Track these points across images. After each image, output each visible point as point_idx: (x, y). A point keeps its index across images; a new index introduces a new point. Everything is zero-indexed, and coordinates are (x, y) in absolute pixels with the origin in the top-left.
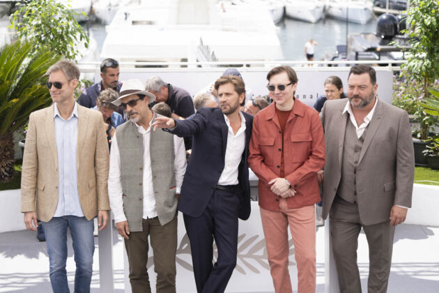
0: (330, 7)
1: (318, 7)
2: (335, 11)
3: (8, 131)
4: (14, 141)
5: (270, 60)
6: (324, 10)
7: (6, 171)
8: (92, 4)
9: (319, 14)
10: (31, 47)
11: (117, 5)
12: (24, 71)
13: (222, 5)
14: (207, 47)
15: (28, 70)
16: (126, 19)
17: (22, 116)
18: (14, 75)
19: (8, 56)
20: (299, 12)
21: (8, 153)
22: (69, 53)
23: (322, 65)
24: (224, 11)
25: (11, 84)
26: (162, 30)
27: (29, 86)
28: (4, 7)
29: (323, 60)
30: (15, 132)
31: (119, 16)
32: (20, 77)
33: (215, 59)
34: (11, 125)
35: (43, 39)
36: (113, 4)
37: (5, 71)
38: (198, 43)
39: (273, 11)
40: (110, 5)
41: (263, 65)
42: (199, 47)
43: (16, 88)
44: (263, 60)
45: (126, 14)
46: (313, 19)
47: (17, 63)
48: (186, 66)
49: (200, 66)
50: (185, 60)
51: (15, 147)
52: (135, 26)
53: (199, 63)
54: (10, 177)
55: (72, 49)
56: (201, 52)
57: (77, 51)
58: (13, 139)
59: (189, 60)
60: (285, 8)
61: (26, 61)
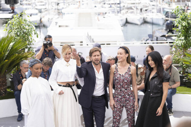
0: (146, 18)
1: (141, 18)
2: (149, 20)
3: (4, 74)
4: (7, 79)
5: (119, 42)
6: (144, 19)
7: (3, 91)
8: (41, 19)
9: (142, 21)
10: (14, 38)
11: (52, 19)
12: (11, 48)
13: (98, 18)
14: (90, 36)
15: (12, 48)
16: (56, 25)
17: (10, 68)
18: (6, 50)
19: (3, 42)
20: (133, 20)
21: (4, 83)
22: (30, 40)
23: (142, 43)
24: (99, 21)
25: (5, 54)
26: (72, 29)
27: (13, 54)
28: (4, 21)
29: (142, 41)
30: (7, 74)
31: (53, 23)
32: (9, 51)
33: (93, 42)
34: (5, 72)
35: (18, 34)
36: (50, 18)
37: (2, 48)
38: (87, 35)
39: (121, 20)
40: (49, 19)
41: (116, 44)
42: (87, 37)
43: (7, 56)
44: (116, 42)
45: (56, 23)
46: (139, 23)
47: (7, 45)
48: (82, 45)
49: (87, 45)
50: (82, 42)
51: (7, 81)
52: (60, 28)
53: (87, 44)
54: (5, 94)
55: (31, 38)
56: (88, 39)
57: (33, 39)
58: (6, 78)
59: (83, 42)
60: (127, 19)
61: (11, 44)
